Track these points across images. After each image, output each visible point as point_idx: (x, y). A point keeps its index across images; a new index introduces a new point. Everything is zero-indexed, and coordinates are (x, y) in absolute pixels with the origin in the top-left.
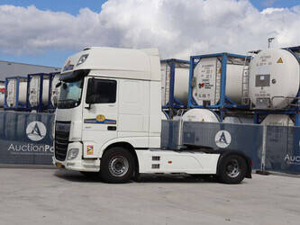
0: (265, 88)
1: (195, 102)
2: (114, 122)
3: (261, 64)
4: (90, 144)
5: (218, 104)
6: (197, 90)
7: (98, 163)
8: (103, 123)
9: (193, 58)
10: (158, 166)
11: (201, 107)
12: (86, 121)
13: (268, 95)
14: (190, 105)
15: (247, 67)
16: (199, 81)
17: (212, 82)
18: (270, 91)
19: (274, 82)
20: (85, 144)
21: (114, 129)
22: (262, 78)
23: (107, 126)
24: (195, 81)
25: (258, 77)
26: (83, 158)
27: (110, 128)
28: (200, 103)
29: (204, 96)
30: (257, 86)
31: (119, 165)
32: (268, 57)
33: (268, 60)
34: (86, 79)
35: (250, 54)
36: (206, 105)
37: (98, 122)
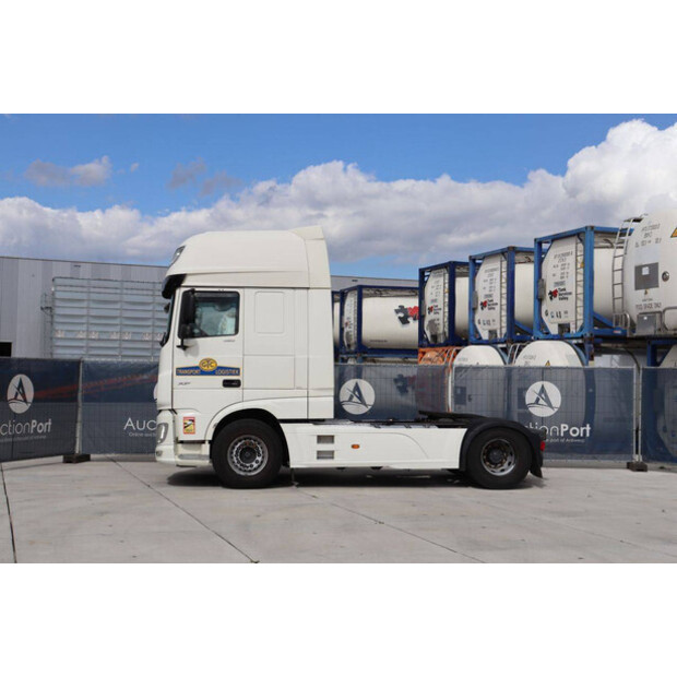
0: (652, 291)
1: (546, 327)
2: (236, 371)
3: (643, 243)
4: (190, 414)
5: (581, 329)
6: (548, 305)
7: (206, 449)
8: (212, 373)
9: (539, 243)
10: (330, 455)
11: (554, 338)
12: (181, 371)
13: (657, 305)
14: (537, 333)
15: (621, 252)
16: (550, 287)
17: (570, 286)
18: (661, 296)
19: (665, 277)
20: (181, 415)
21: (236, 384)
22: (645, 271)
23: (221, 379)
24: (544, 287)
25: (638, 269)
26: (178, 442)
27: (227, 384)
28: (554, 330)
29: (559, 315)
30: (637, 288)
31: (248, 453)
32: (654, 227)
33: (656, 233)
34: (179, 293)
35: (625, 225)
36: (563, 334)
37: (203, 373)
